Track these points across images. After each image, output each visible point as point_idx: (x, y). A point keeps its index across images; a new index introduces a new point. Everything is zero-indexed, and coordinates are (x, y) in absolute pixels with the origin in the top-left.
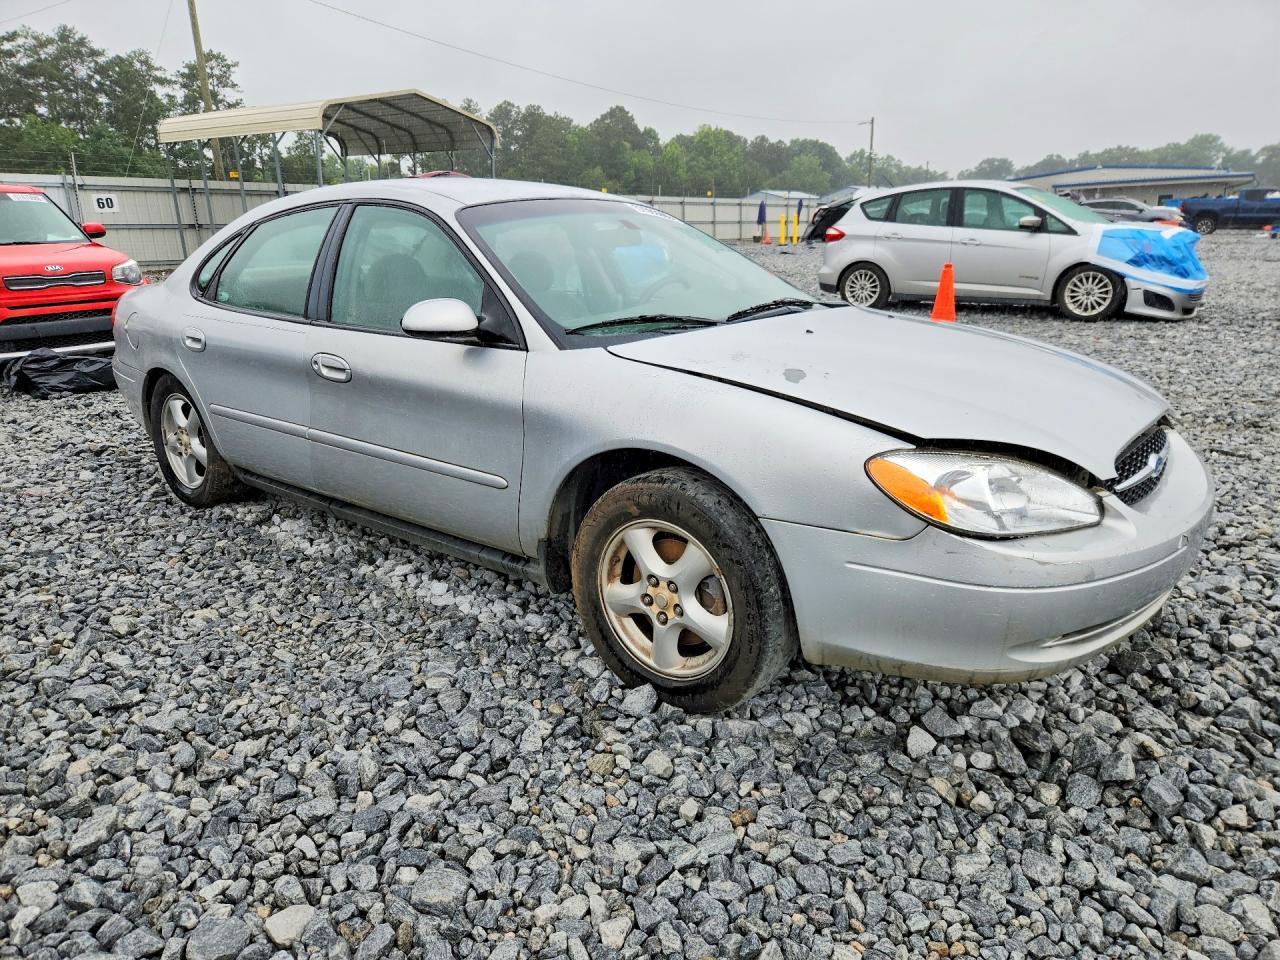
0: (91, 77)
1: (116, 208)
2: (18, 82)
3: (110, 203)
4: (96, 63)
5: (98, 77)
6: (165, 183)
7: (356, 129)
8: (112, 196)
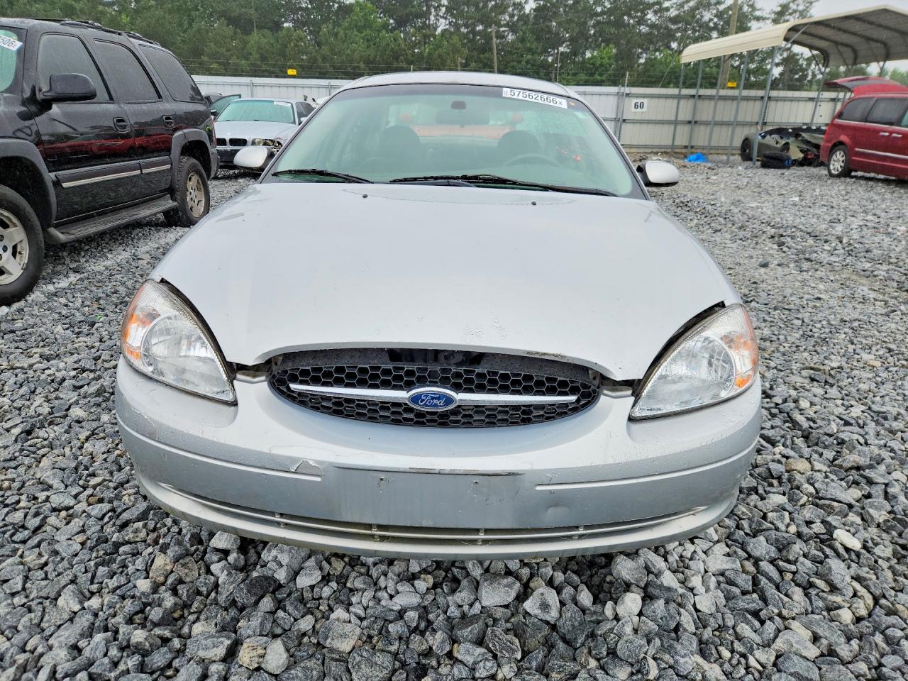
0: (711, 20)
1: (644, 109)
2: (667, 28)
3: (642, 106)
4: (718, 9)
5: (716, 20)
6: (674, 91)
7: (836, 43)
8: (645, 101)
